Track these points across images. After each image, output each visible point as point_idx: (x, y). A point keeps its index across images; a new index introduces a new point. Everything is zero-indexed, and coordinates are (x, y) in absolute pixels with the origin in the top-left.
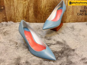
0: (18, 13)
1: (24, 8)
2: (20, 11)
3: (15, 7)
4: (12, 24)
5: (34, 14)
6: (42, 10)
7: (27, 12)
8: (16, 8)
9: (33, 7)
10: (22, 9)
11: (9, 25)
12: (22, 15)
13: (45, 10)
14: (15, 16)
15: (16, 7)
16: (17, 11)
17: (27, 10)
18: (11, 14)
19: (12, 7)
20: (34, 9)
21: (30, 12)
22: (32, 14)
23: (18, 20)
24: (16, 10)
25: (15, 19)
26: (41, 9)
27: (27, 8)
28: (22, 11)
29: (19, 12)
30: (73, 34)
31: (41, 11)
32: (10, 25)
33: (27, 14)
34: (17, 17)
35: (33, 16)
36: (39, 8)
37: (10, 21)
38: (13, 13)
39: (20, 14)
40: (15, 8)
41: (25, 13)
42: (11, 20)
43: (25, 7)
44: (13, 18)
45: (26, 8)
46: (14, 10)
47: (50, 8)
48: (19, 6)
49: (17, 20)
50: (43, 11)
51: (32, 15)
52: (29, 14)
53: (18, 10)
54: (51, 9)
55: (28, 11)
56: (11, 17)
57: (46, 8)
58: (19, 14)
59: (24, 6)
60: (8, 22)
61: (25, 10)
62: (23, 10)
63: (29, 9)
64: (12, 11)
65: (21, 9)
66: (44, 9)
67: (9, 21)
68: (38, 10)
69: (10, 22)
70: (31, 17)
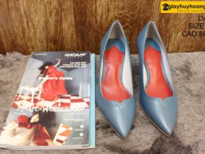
0: (32, 30)
1: (48, 15)
2: (36, 23)
3: (23, 14)
4: (18, 60)
5: (76, 32)
6: (99, 18)
7: (56, 26)
8: (24, 16)
9: (72, 11)
10: (43, 19)
11: (8, 64)
12: (44, 35)
13: (107, 18)
14: (24, 37)
15: (25, 12)
16: (28, 23)
17: (57, 21)
18: (14, 32)
19: (13, 14)
20: (77, 18)
21: (65, 25)
22: (70, 32)
23: (33, 48)
24: (25, 20)
25: (27, 45)
26: (96, 17)
27: (57, 14)
28: (43, 24)
29: (33, 25)
30: (188, 90)
31: (96, 22)
32: (11, 64)
33: (56, 31)
34: (30, 39)
35: (75, 36)
36: (89, 13)
37: (11, 51)
38: (19, 31)
39: (38, 31)
40: (21, 16)
41: (52, 29)
42: (14, 47)
43: (51, 12)
44: (19, 42)
45: (53, 14)
46: (21, 22)
47: (121, 12)
48: (33, 10)
49: (30, 49)
50: (101, 21)
51: (72, 34)
52: (62, 31)
53: (32, 22)
54: (124, 16)
55: (59, 22)
56: (14, 41)
57: (111, 14)
58: (35, 33)
59: (48, 11)
60: (8, 54)
61: (52, 21)
62: (47, 22)
63: (61, 18)
64: (16, 24)
65: (38, 19)
66: (104, 17)
67: (9, 51)
68: (88, 20)
69: (12, 55)
70: (69, 39)
